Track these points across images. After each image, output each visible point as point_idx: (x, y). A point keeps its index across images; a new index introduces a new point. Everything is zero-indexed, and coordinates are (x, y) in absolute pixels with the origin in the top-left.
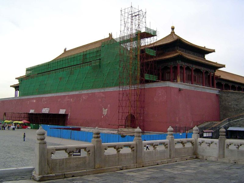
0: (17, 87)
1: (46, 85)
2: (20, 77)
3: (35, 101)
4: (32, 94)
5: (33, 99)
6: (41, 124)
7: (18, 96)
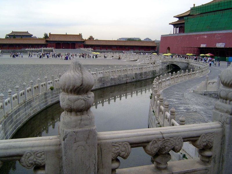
0: (175, 25)
1: (219, 22)
2: (178, 15)
3: (206, 37)
4: (202, 31)
5: (204, 35)
6: (228, 57)
7: (178, 33)
